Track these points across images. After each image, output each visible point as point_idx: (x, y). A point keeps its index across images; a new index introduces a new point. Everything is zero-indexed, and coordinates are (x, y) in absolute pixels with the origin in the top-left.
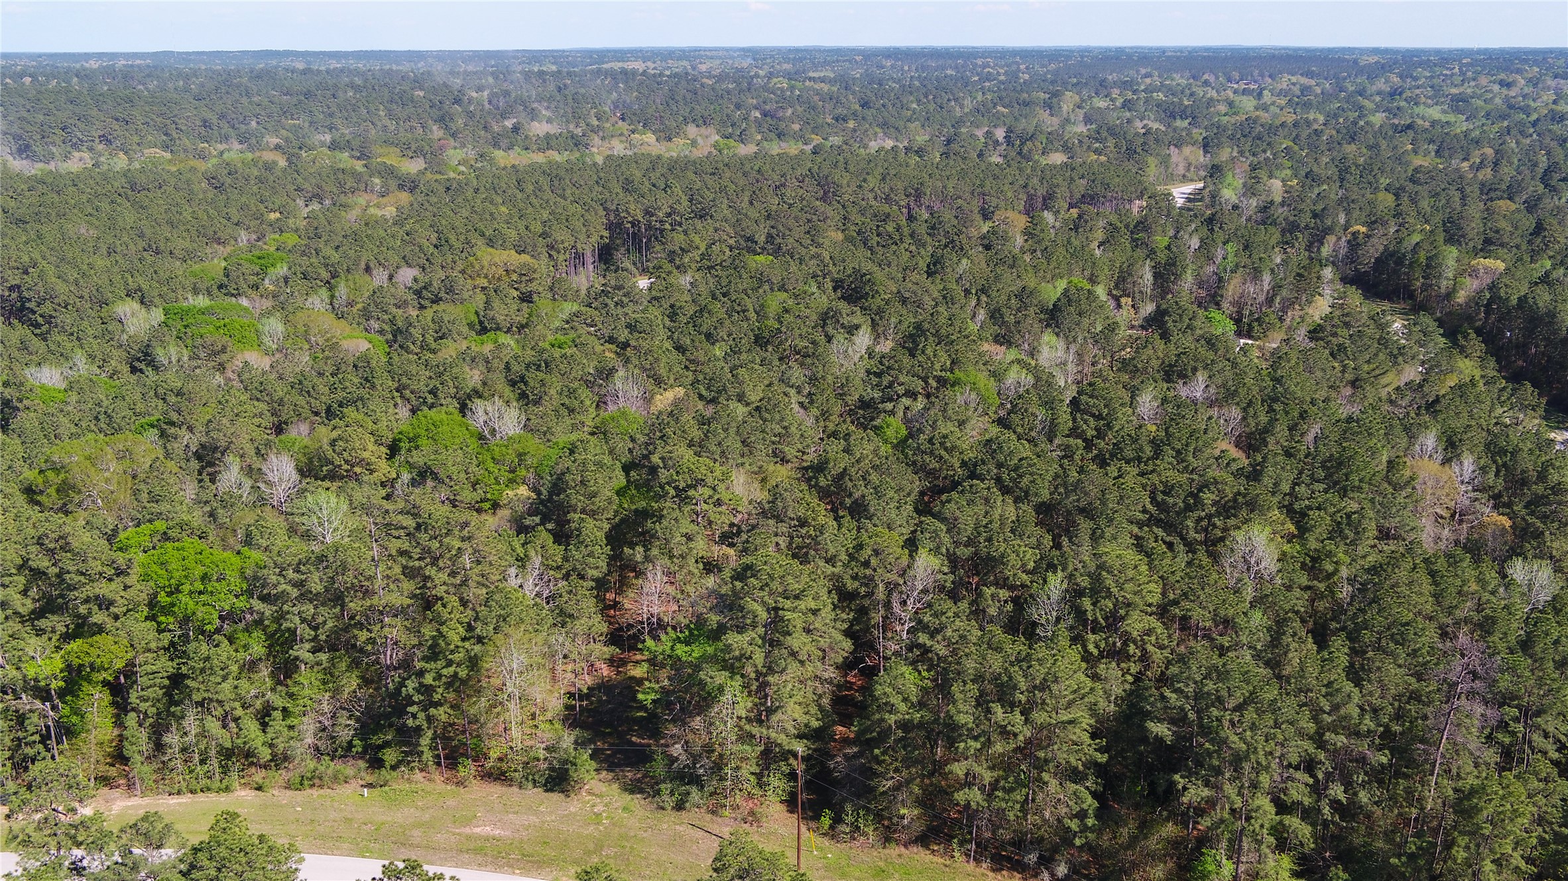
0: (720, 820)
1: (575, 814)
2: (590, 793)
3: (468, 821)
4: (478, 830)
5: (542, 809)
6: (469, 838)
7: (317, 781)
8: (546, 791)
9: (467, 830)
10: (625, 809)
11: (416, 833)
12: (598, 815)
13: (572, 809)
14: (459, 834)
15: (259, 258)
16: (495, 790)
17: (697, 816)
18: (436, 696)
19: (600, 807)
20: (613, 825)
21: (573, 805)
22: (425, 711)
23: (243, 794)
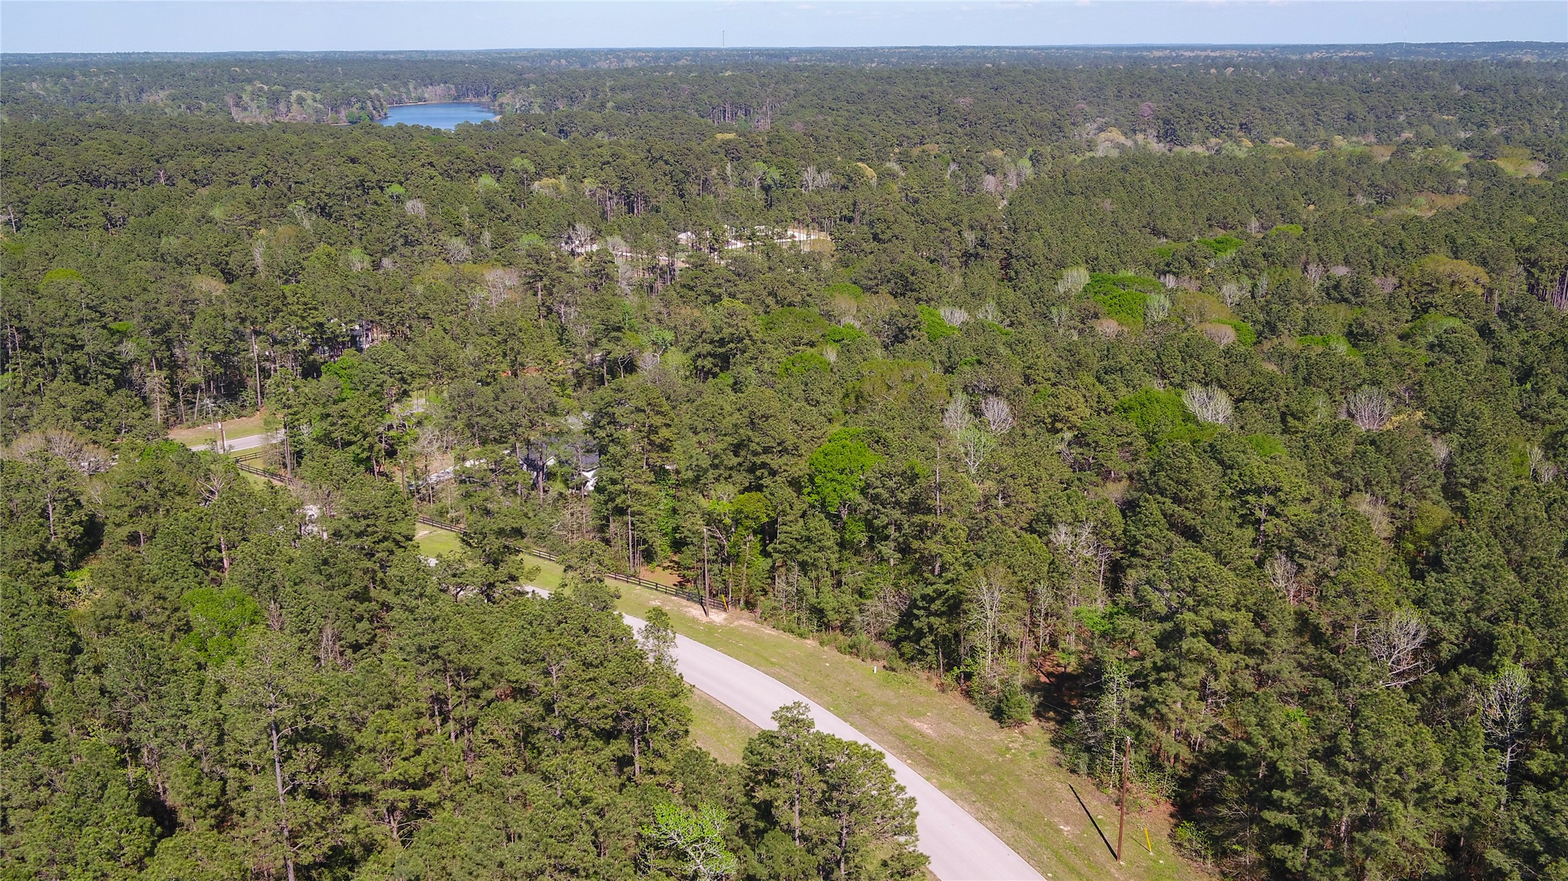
0: (1098, 793)
1: (993, 742)
2: (1022, 733)
3: (918, 715)
4: (918, 724)
5: (974, 729)
6: (906, 726)
7: (854, 650)
8: (992, 717)
9: (911, 721)
10: (1033, 754)
11: (878, 709)
12: (1008, 749)
13: (995, 738)
14: (902, 722)
15: (1219, 242)
16: (964, 703)
17: (1083, 783)
18: (934, 607)
19: (1016, 745)
20: (1012, 761)
21: (998, 736)
22: (927, 616)
23: (811, 643)
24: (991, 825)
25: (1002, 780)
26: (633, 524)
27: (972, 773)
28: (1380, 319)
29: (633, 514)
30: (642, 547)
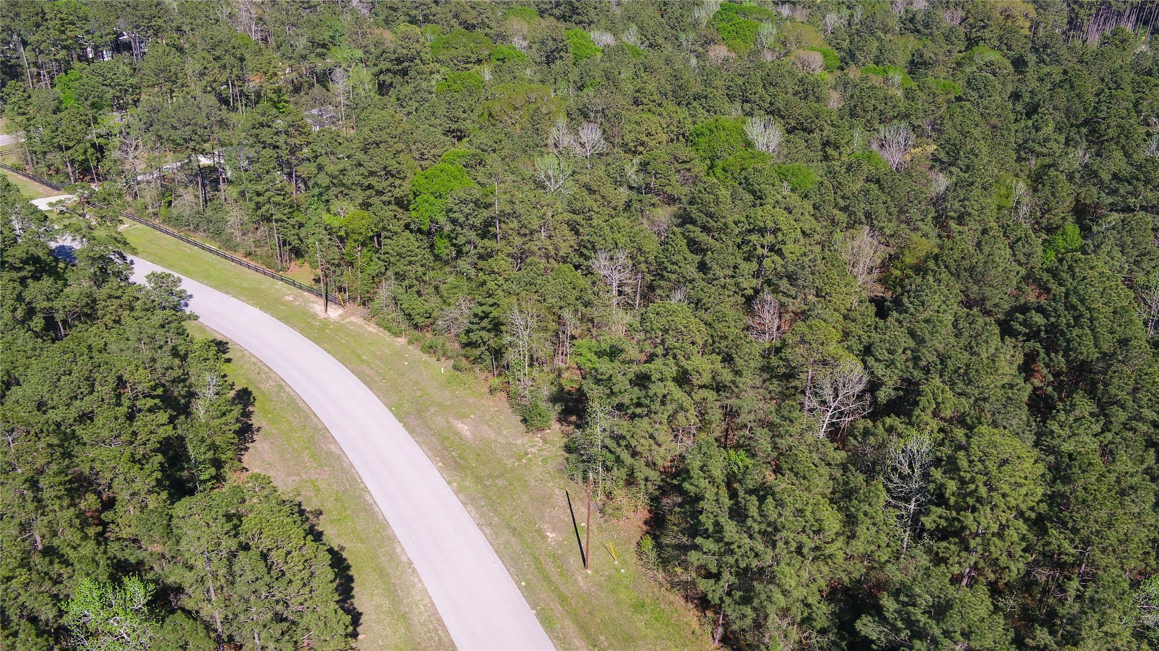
1: (516, 446)
2: (543, 437)
3: (461, 417)
4: (460, 425)
5: (506, 431)
6: (450, 428)
7: (433, 350)
8: (522, 422)
9: (455, 422)
10: (548, 459)
11: (433, 410)
12: (526, 454)
13: (519, 442)
14: (448, 422)
16: (506, 406)
17: (577, 488)
18: (483, 324)
19: (534, 450)
20: (525, 465)
21: (523, 439)
23: (402, 341)
24: (488, 532)
25: (511, 485)
26: (277, 229)
27: (490, 476)
28: (937, 51)
29: (277, 221)
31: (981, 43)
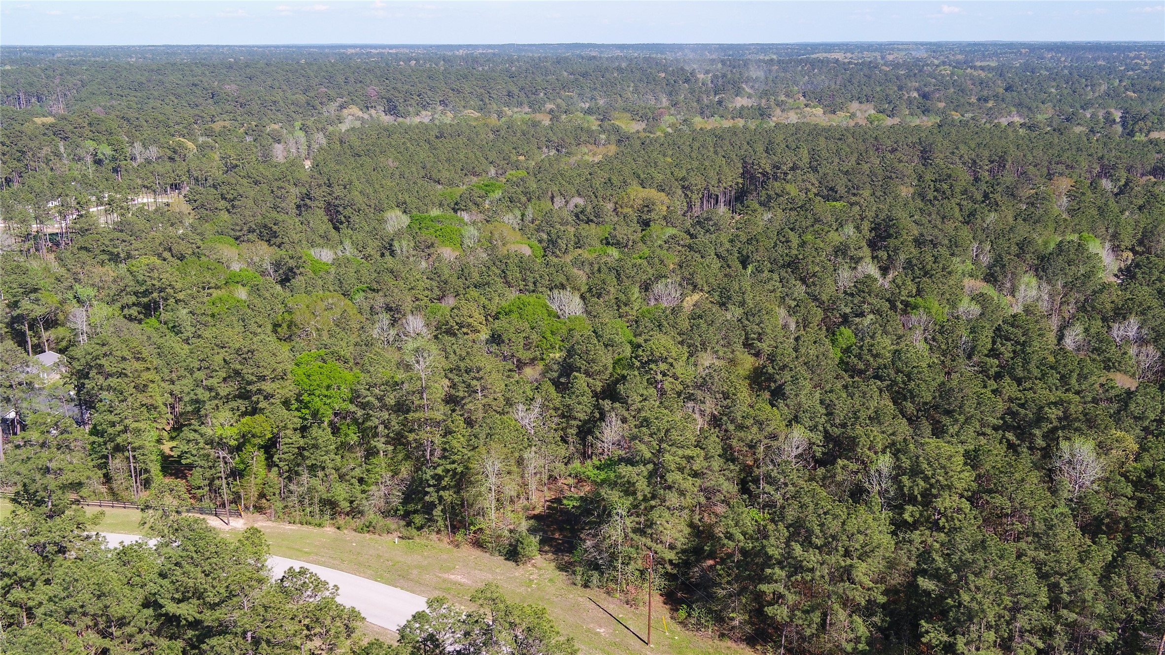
0: (610, 599)
1: (517, 578)
2: (533, 565)
3: (449, 570)
4: (452, 577)
5: (497, 570)
6: (444, 580)
7: (371, 529)
8: (506, 559)
9: (446, 576)
10: (551, 580)
11: (415, 572)
12: (531, 581)
13: (517, 574)
14: (440, 577)
15: (486, 186)
16: (477, 552)
17: (595, 593)
18: (444, 483)
19: (535, 576)
20: (539, 589)
21: (518, 572)
22: (437, 492)
23: (329, 530)
26: (134, 457)
29: (134, 449)
30: (144, 476)
31: (652, 223)
